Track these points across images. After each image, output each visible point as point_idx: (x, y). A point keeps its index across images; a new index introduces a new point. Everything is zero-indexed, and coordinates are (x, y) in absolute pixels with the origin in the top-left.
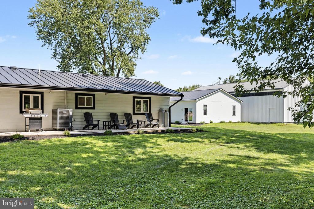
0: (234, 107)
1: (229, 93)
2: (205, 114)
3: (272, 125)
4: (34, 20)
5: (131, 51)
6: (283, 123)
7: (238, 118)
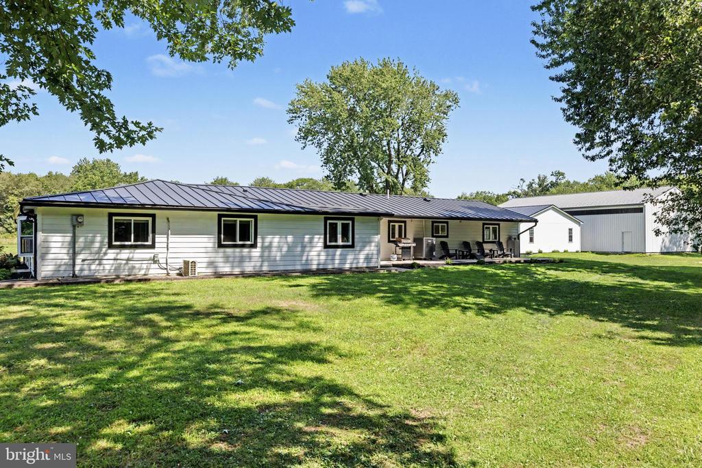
0: (570, 230)
1: (562, 209)
2: (531, 240)
3: (627, 256)
4: (295, 115)
5: (421, 153)
6: (645, 253)
7: (576, 246)
